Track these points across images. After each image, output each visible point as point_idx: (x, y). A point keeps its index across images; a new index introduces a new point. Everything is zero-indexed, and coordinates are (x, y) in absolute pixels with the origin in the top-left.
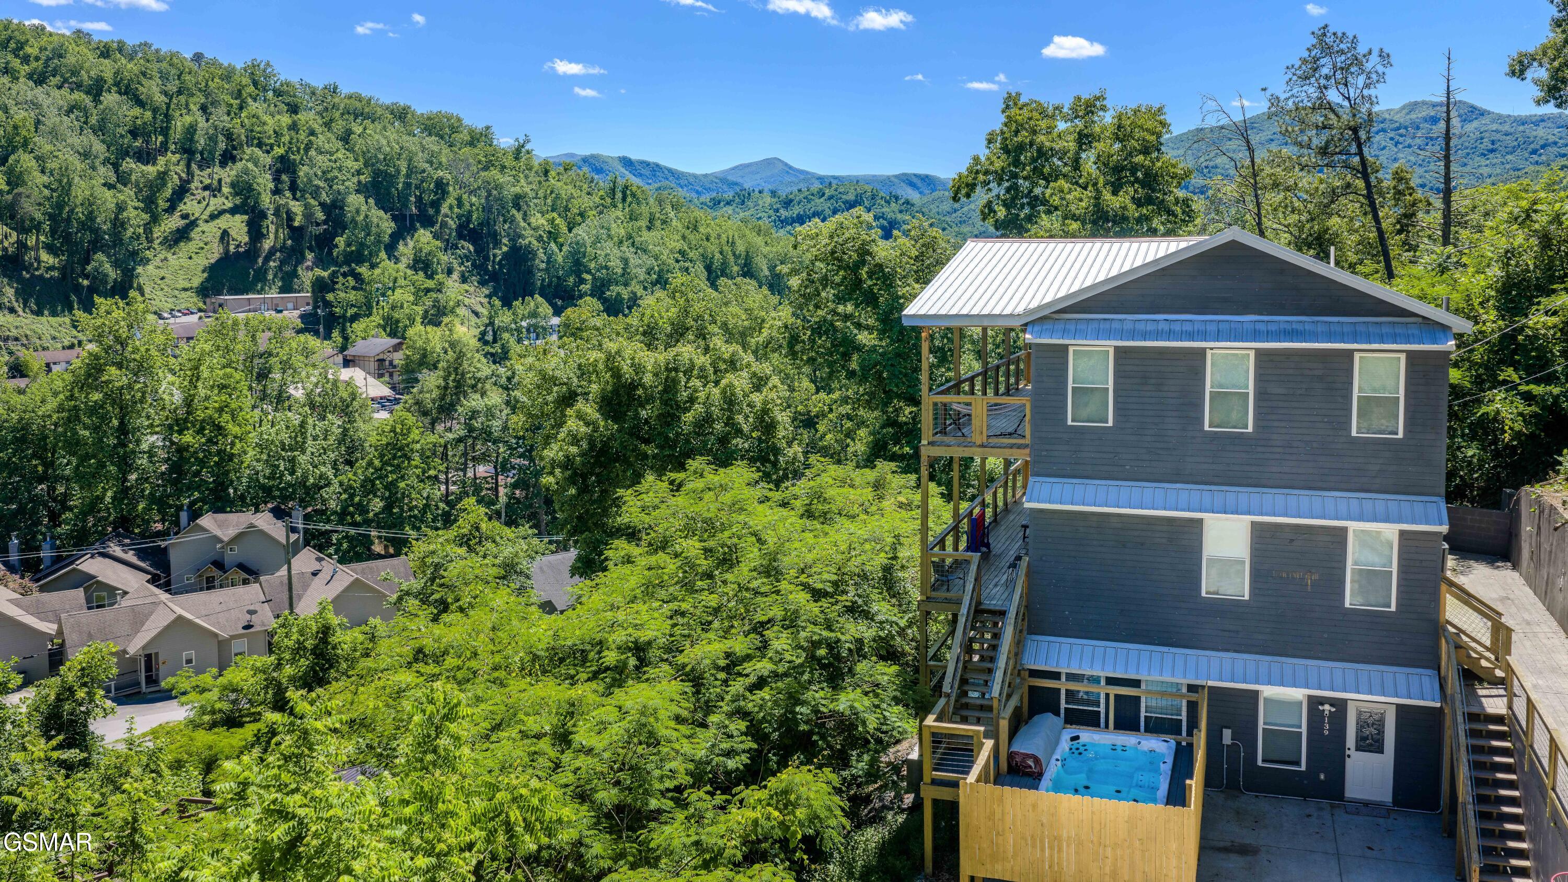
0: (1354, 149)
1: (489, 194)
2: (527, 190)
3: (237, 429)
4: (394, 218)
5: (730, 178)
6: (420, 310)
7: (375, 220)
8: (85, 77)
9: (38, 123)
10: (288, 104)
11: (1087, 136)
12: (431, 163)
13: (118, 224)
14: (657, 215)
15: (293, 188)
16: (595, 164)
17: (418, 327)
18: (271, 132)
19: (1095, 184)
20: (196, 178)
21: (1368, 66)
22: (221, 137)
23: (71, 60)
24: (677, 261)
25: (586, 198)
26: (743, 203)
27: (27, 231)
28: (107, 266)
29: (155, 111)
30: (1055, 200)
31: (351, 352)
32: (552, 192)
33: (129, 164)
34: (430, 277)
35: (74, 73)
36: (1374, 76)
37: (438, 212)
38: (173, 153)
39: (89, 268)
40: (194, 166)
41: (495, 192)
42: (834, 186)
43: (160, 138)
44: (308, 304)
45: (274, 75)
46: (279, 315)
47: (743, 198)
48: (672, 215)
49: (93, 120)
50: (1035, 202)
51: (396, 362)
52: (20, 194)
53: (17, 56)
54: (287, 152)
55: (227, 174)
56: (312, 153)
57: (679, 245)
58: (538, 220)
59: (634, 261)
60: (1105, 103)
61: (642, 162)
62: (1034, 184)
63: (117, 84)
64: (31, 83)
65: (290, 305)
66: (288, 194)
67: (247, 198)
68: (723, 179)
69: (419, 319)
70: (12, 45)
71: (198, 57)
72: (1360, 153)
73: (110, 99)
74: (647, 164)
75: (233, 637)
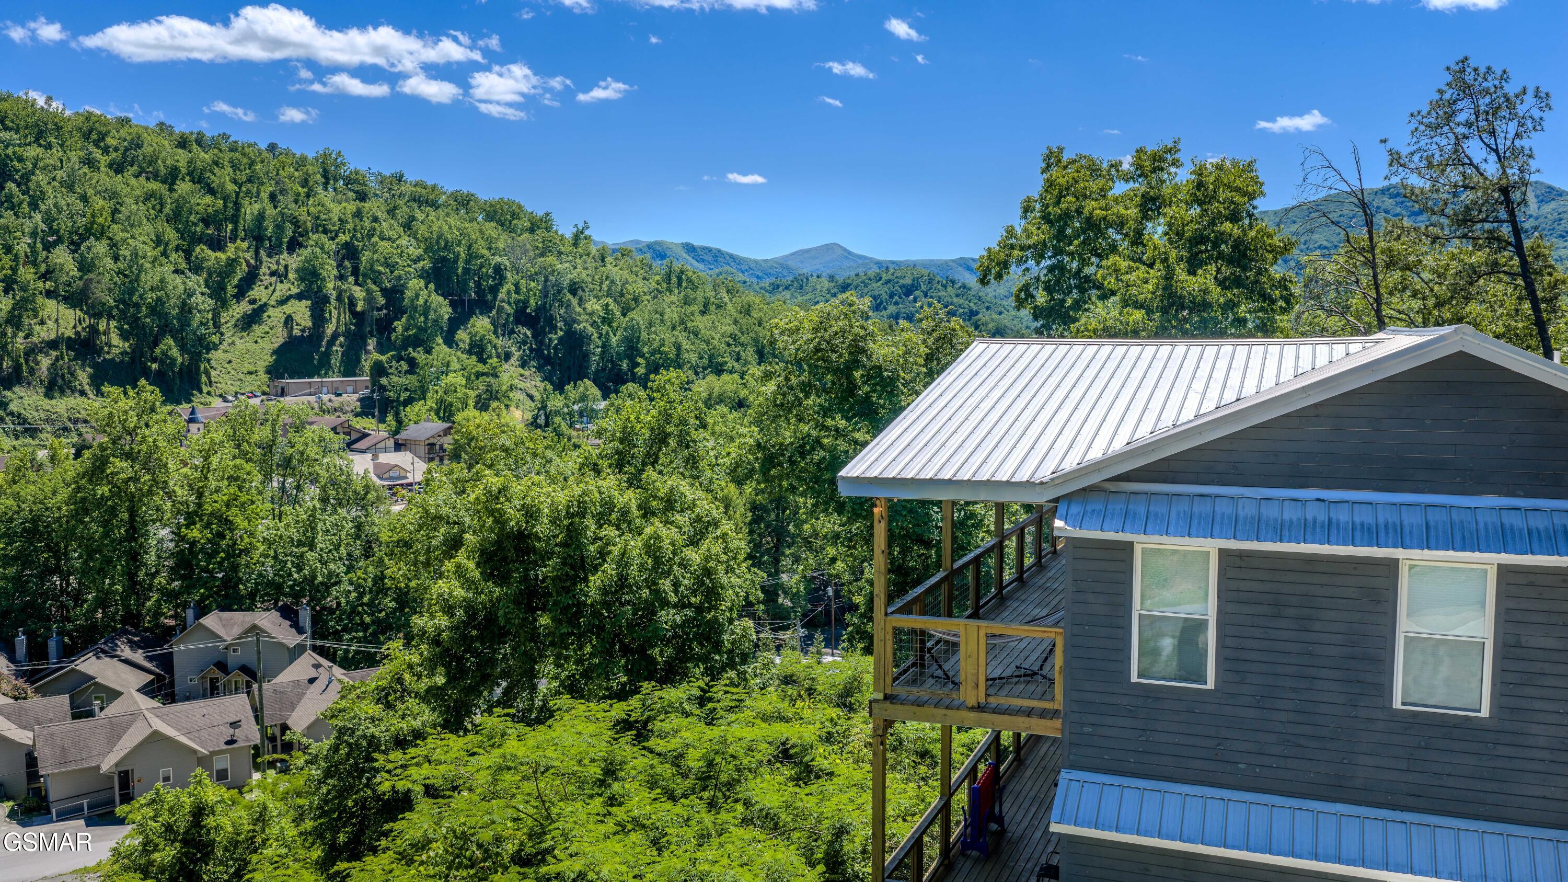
0: (1503, 214)
1: (546, 280)
2: (584, 276)
3: (246, 523)
4: (453, 304)
5: (789, 263)
6: (473, 394)
7: (434, 305)
8: (162, 168)
9: (115, 212)
10: (356, 192)
11: (1153, 199)
12: (490, 249)
13: (186, 310)
14: (712, 300)
15: (355, 272)
16: (658, 251)
17: (471, 412)
18: (336, 219)
19: (1166, 260)
20: (264, 264)
21: (1521, 109)
22: (288, 225)
23: (148, 149)
24: (729, 345)
25: (641, 282)
26: (801, 287)
27: (98, 315)
28: (175, 350)
29: (225, 199)
30: (1111, 282)
31: (403, 436)
32: (607, 278)
33: (201, 250)
34: (484, 362)
35: (152, 161)
36: (1529, 124)
37: (495, 298)
38: (243, 240)
39: (157, 350)
40: (262, 253)
41: (551, 278)
42: (891, 271)
43: (230, 227)
44: (367, 388)
45: (344, 164)
46: (339, 398)
47: (800, 284)
48: (726, 299)
49: (167, 209)
50: (1086, 284)
51: (446, 446)
52: (91, 280)
53: (98, 147)
54: (351, 239)
55: (293, 261)
56: (375, 239)
57: (731, 329)
58: (594, 305)
59: (686, 345)
60: (1177, 156)
61: (704, 248)
62: (1084, 262)
63: (190, 173)
64: (112, 173)
65: (350, 389)
66: (351, 279)
67: (311, 283)
68: (782, 264)
69: (471, 403)
70: (94, 136)
71: (272, 147)
72: (1513, 220)
73: (184, 187)
74: (710, 250)
75: (213, 753)
